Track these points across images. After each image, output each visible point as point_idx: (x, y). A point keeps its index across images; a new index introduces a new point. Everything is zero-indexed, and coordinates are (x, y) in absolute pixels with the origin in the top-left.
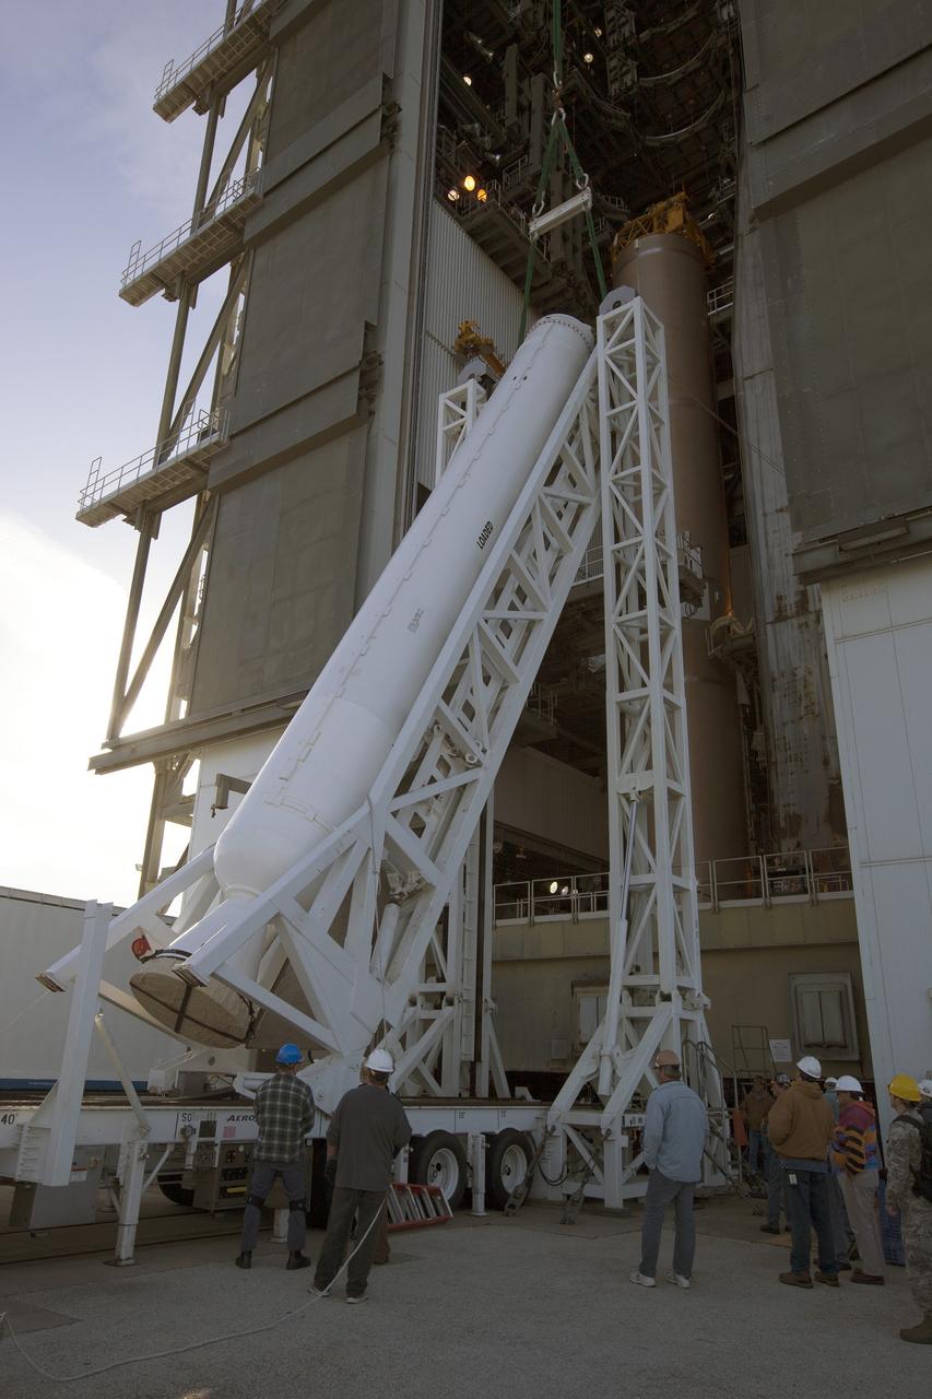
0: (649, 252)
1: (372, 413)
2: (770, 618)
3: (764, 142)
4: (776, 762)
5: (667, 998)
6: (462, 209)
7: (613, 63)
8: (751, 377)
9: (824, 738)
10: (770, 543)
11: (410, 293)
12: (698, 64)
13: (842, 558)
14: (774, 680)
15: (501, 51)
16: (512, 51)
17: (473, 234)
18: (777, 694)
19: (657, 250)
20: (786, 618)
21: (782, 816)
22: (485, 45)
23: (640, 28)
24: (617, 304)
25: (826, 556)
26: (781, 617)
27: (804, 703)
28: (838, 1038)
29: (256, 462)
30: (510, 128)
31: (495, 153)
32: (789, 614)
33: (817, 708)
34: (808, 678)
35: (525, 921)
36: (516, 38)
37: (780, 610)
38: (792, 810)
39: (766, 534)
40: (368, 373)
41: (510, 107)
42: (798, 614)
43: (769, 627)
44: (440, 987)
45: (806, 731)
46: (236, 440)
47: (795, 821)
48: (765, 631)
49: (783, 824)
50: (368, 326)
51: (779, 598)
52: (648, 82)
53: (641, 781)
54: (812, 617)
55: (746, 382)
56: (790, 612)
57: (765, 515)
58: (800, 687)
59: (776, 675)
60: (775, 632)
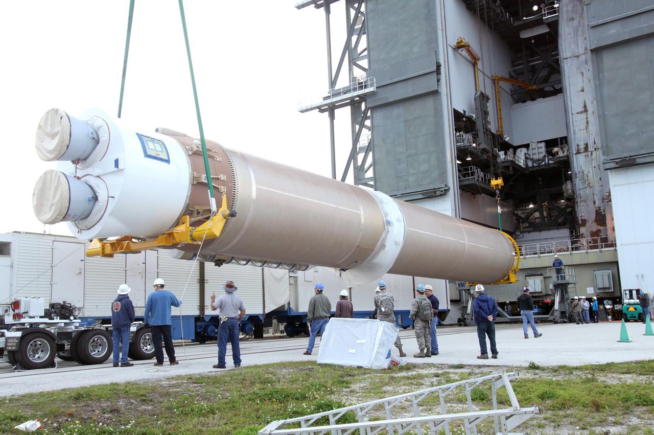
2: (575, 152)
4: (577, 202)
8: (567, 58)
9: (594, 195)
10: (574, 125)
14: (576, 174)
18: (578, 179)
20: (580, 153)
21: (580, 219)
25: (613, 164)
26: (578, 152)
27: (587, 183)
32: (581, 151)
34: (588, 174)
37: (578, 150)
38: (583, 218)
39: (573, 121)
42: (584, 152)
43: (574, 156)
45: (587, 192)
46: (379, 90)
47: (585, 222)
48: (573, 158)
49: (580, 222)
51: (578, 146)
54: (590, 153)
55: (565, 60)
56: (582, 150)
57: (572, 114)
58: (585, 177)
59: (577, 173)
60: (576, 157)
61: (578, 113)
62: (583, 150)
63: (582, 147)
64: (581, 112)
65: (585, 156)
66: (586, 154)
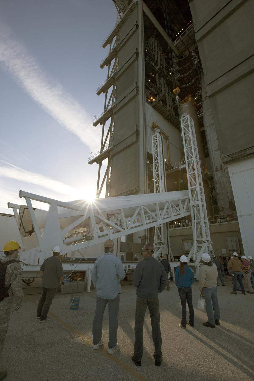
0: (185, 106)
1: (138, 140)
2: (215, 171)
3: (209, 84)
4: (218, 198)
5: (205, 242)
6: (151, 103)
7: (175, 74)
8: (208, 126)
9: (227, 192)
10: (214, 157)
11: (143, 118)
12: (191, 72)
13: (232, 159)
15: (155, 75)
16: (157, 75)
17: (153, 107)
18: (217, 185)
19: (187, 105)
20: (218, 171)
21: (220, 207)
22: (152, 74)
23: (179, 67)
24: (184, 117)
25: (228, 159)
26: (217, 170)
27: (223, 186)
28: (236, 249)
29: (118, 151)
30: (158, 88)
31: (156, 92)
32: (219, 170)
33: (225, 187)
34: (223, 181)
35: (173, 229)
36: (158, 72)
37: (217, 169)
38: (222, 206)
39: (213, 155)
40: (137, 133)
41: (158, 84)
42: (220, 170)
44: (161, 241)
45: (224, 191)
46: (114, 147)
47: (223, 209)
48: (214, 174)
49: (220, 209)
50: (136, 125)
51: (217, 167)
52: (182, 76)
53: (196, 203)
54: (224, 170)
55: (207, 128)
57: (212, 152)
58: (222, 183)
59: (217, 181)
60: (216, 173)
61: (215, 151)
62: (220, 169)
63: (219, 167)
64: (217, 150)
65: (221, 172)
66: (221, 171)
